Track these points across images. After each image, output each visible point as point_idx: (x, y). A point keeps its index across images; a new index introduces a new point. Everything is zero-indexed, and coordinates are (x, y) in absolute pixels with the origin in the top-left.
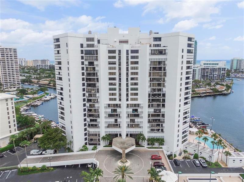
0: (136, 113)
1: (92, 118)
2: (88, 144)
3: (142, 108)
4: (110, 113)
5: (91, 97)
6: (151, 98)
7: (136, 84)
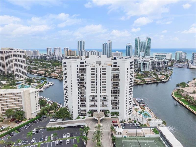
0: (105, 99)
1: (82, 102)
2: (80, 115)
3: (108, 97)
4: (92, 100)
5: (82, 91)
6: (112, 92)
7: (105, 85)
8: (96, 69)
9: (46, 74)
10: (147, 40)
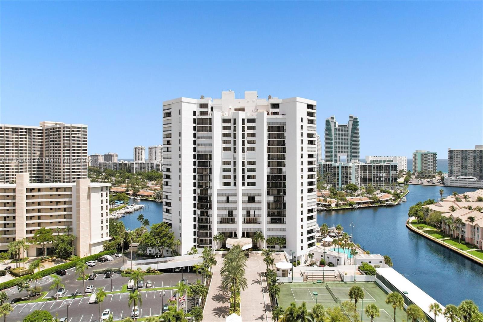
1: (203, 209)
2: (197, 246)
3: (260, 195)
5: (202, 179)
6: (270, 182)
8: (235, 120)
9: (128, 192)
10: (351, 122)
